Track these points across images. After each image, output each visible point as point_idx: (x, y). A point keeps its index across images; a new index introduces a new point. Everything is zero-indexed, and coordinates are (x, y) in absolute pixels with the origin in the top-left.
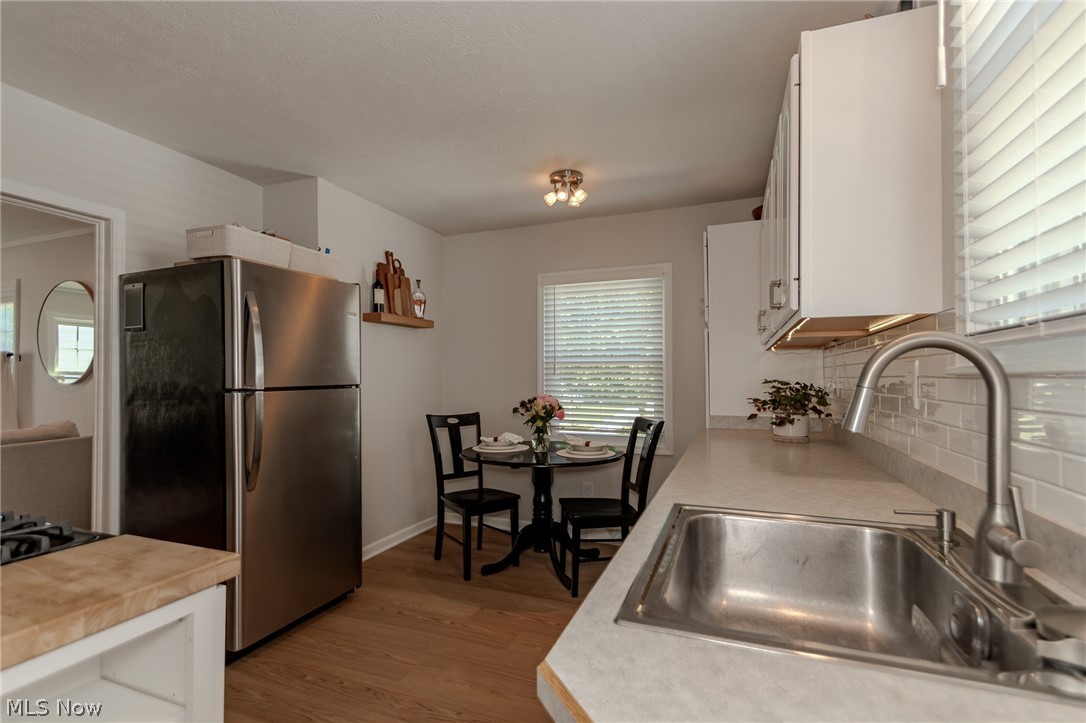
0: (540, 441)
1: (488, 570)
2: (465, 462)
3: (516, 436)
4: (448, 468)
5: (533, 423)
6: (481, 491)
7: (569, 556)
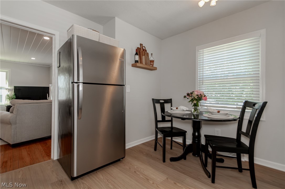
0: (196, 110)
1: (173, 160)
2: (166, 117)
3: (185, 107)
4: (159, 118)
5: (192, 102)
6: (172, 127)
7: (209, 160)
